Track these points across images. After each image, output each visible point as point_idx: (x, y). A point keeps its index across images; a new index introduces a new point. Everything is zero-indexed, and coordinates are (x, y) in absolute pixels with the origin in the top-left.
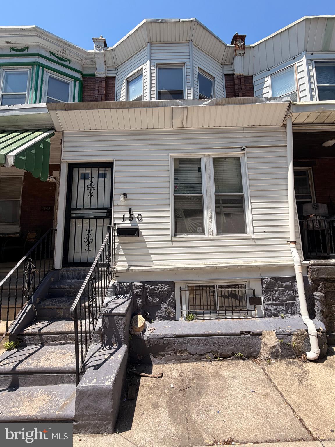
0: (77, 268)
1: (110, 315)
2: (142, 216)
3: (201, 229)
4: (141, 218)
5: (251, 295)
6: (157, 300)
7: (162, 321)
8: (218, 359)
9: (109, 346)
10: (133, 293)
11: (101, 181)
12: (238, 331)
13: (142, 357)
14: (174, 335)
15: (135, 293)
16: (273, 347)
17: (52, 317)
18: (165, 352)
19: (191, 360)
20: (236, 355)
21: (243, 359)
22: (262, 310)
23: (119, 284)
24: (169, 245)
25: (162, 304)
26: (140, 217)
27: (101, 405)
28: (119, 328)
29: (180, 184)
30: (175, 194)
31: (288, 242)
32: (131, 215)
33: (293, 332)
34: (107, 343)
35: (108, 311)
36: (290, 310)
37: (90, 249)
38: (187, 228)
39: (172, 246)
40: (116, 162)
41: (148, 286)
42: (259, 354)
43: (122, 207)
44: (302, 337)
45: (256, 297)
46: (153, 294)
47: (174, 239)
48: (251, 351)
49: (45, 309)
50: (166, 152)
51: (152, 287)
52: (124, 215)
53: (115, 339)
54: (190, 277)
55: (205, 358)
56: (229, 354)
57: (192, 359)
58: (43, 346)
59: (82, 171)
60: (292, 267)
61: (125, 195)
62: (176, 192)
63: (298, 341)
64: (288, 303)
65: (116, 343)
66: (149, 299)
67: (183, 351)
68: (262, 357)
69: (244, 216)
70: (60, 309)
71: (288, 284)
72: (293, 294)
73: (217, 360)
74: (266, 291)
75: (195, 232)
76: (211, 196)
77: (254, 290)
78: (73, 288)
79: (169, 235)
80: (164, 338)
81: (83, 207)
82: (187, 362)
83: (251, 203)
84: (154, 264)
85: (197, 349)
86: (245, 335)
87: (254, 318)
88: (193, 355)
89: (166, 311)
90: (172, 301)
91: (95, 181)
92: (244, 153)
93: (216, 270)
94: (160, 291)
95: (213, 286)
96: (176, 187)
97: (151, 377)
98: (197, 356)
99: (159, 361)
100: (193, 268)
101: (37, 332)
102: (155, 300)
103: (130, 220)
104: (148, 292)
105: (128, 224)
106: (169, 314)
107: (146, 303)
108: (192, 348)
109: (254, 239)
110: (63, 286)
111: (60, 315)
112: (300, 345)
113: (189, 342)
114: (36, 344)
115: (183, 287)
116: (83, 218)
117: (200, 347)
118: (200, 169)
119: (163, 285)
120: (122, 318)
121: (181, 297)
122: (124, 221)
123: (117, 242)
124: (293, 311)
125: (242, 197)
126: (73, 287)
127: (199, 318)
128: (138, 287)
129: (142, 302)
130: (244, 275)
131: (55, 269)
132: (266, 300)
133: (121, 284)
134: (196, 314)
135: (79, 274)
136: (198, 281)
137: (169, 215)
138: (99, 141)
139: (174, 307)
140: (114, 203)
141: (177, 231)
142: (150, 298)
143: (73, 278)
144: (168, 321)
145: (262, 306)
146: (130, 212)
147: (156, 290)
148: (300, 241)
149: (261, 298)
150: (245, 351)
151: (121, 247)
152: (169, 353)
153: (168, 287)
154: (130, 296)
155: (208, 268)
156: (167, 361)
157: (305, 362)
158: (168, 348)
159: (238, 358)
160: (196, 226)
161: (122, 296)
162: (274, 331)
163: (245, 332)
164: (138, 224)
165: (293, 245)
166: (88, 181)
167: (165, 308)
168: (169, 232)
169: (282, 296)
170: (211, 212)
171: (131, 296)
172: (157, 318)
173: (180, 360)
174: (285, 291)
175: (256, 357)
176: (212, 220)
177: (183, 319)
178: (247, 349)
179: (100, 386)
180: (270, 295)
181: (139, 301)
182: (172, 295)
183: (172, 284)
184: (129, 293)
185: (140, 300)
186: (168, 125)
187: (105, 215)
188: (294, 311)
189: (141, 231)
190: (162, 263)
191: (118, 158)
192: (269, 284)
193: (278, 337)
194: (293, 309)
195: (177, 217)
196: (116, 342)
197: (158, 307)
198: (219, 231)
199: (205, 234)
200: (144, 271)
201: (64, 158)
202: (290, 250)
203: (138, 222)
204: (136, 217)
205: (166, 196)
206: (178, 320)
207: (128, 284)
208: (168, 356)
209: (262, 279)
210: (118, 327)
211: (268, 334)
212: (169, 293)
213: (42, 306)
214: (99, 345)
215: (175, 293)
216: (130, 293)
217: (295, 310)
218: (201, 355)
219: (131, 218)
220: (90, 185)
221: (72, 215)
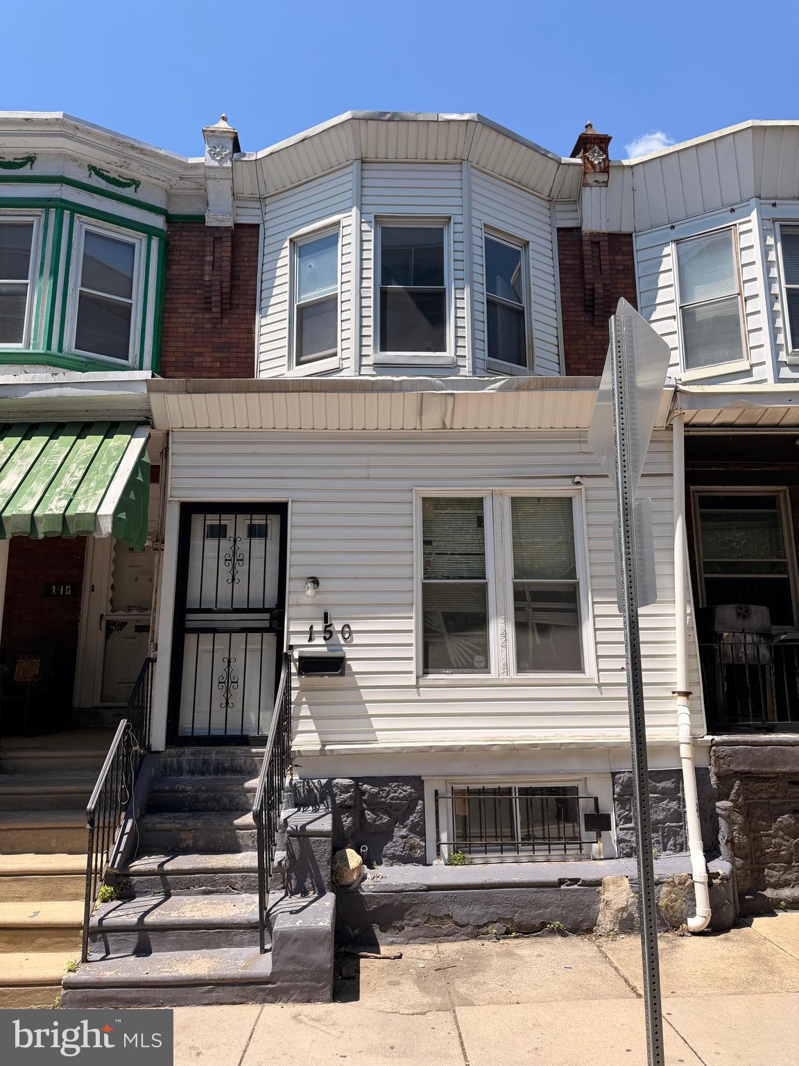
0: (202, 749)
1: (302, 834)
2: (352, 629)
3: (482, 660)
4: (351, 633)
5: (591, 809)
6: (386, 819)
7: (396, 867)
8: (514, 934)
9: (300, 895)
10: (333, 801)
11: (258, 543)
12: (555, 879)
13: (356, 931)
14: (425, 885)
15: (339, 801)
16: (623, 909)
17: (170, 848)
18: (406, 922)
19: (457, 937)
20: (548, 926)
21: (562, 933)
22: (613, 842)
23: (304, 782)
24: (412, 694)
25: (396, 829)
26: (347, 631)
27: (314, 957)
28: (319, 861)
29: (436, 554)
30: (424, 578)
31: (674, 693)
32: (326, 627)
33: (663, 878)
34: (295, 889)
35: (299, 828)
36: (671, 842)
37: (230, 705)
38: (452, 658)
39: (418, 698)
40: (296, 505)
41: (366, 787)
42: (596, 925)
43: (308, 607)
44: (681, 889)
45: (601, 813)
46: (376, 806)
47: (421, 682)
48: (580, 919)
49: (156, 830)
50: (407, 484)
51: (375, 790)
52: (311, 627)
53: (312, 882)
54: (458, 768)
55: (487, 933)
56: (534, 926)
57: (459, 934)
58: (168, 896)
59: (213, 520)
60: (674, 748)
61: (315, 581)
62: (427, 575)
63: (674, 896)
64: (668, 827)
65: (314, 890)
66: (368, 817)
67: (441, 918)
68: (600, 930)
69: (580, 632)
70: (188, 830)
71: (668, 784)
72: (679, 807)
73: (511, 938)
74: (622, 799)
75: (469, 666)
76: (505, 584)
77: (596, 799)
78: (202, 791)
79: (411, 672)
80: (402, 891)
81: (216, 607)
82: (451, 941)
83: (594, 603)
84: (379, 737)
85: (470, 915)
86: (567, 885)
87: (595, 860)
88: (462, 926)
89: (405, 843)
90: (418, 821)
91: (243, 545)
92: (581, 489)
93: (513, 752)
94: (392, 799)
95: (509, 791)
96: (427, 564)
97: (380, 958)
98: (470, 929)
99: (391, 939)
100: (463, 748)
101: (157, 869)
102: (381, 819)
103: (325, 638)
104: (365, 801)
105: (319, 648)
106: (410, 850)
107: (361, 825)
108: (459, 913)
109: (600, 685)
110: (181, 787)
111: (187, 842)
112: (677, 904)
113: (454, 900)
114: (155, 893)
115: (441, 791)
116: (214, 631)
117: (477, 911)
118: (480, 521)
119: (398, 786)
120: (326, 841)
121: (437, 812)
122: (310, 639)
123: (296, 689)
124: (679, 844)
125: (575, 587)
126: (204, 788)
127: (476, 861)
128: (346, 789)
129: (353, 822)
130: (574, 765)
131: (153, 749)
132: (620, 820)
133: (308, 783)
134: (470, 852)
135: (205, 762)
136: (474, 777)
137: (413, 628)
138: (255, 454)
139: (422, 835)
140: (290, 599)
141: (428, 665)
142: (369, 815)
143: (192, 772)
144: (409, 866)
145: (614, 834)
146: (326, 620)
147: (382, 797)
148: (699, 691)
149: (608, 816)
150: (567, 918)
151: (304, 700)
152: (413, 923)
153: (409, 791)
154: (327, 808)
155: (495, 748)
156: (410, 940)
157: (683, 935)
158: (410, 914)
159: (553, 932)
160: (472, 652)
161: (311, 808)
162: (627, 877)
163: (569, 879)
164: (344, 648)
165: (681, 700)
166: (226, 544)
167: (403, 837)
168: (412, 666)
169: (656, 812)
170: (505, 622)
171: (330, 810)
172: (384, 859)
173: (436, 937)
174: (663, 800)
175: (589, 931)
176: (506, 640)
177: (442, 862)
178: (571, 915)
179: (311, 926)
180: (630, 811)
181: (347, 821)
182: (418, 808)
183: (417, 782)
184: (325, 802)
185: (348, 817)
186: (411, 422)
187: (266, 624)
188: (681, 845)
189: (348, 662)
190: (396, 737)
191: (297, 495)
192: (627, 786)
193: (634, 889)
194: (679, 841)
195: (428, 632)
196: (313, 887)
197: (387, 834)
198: (521, 666)
199: (491, 672)
200: (356, 753)
201: (176, 493)
202: (676, 712)
203: (342, 642)
204: (338, 632)
205: (405, 585)
206: (432, 865)
207: (324, 781)
208: (411, 928)
209: (614, 774)
210: (317, 858)
211: (614, 883)
212: (411, 803)
213: (150, 825)
214: (281, 894)
215: (424, 804)
216: (327, 802)
217: (683, 842)
218: (479, 927)
219: (328, 633)
220: (231, 555)
221: (189, 625)
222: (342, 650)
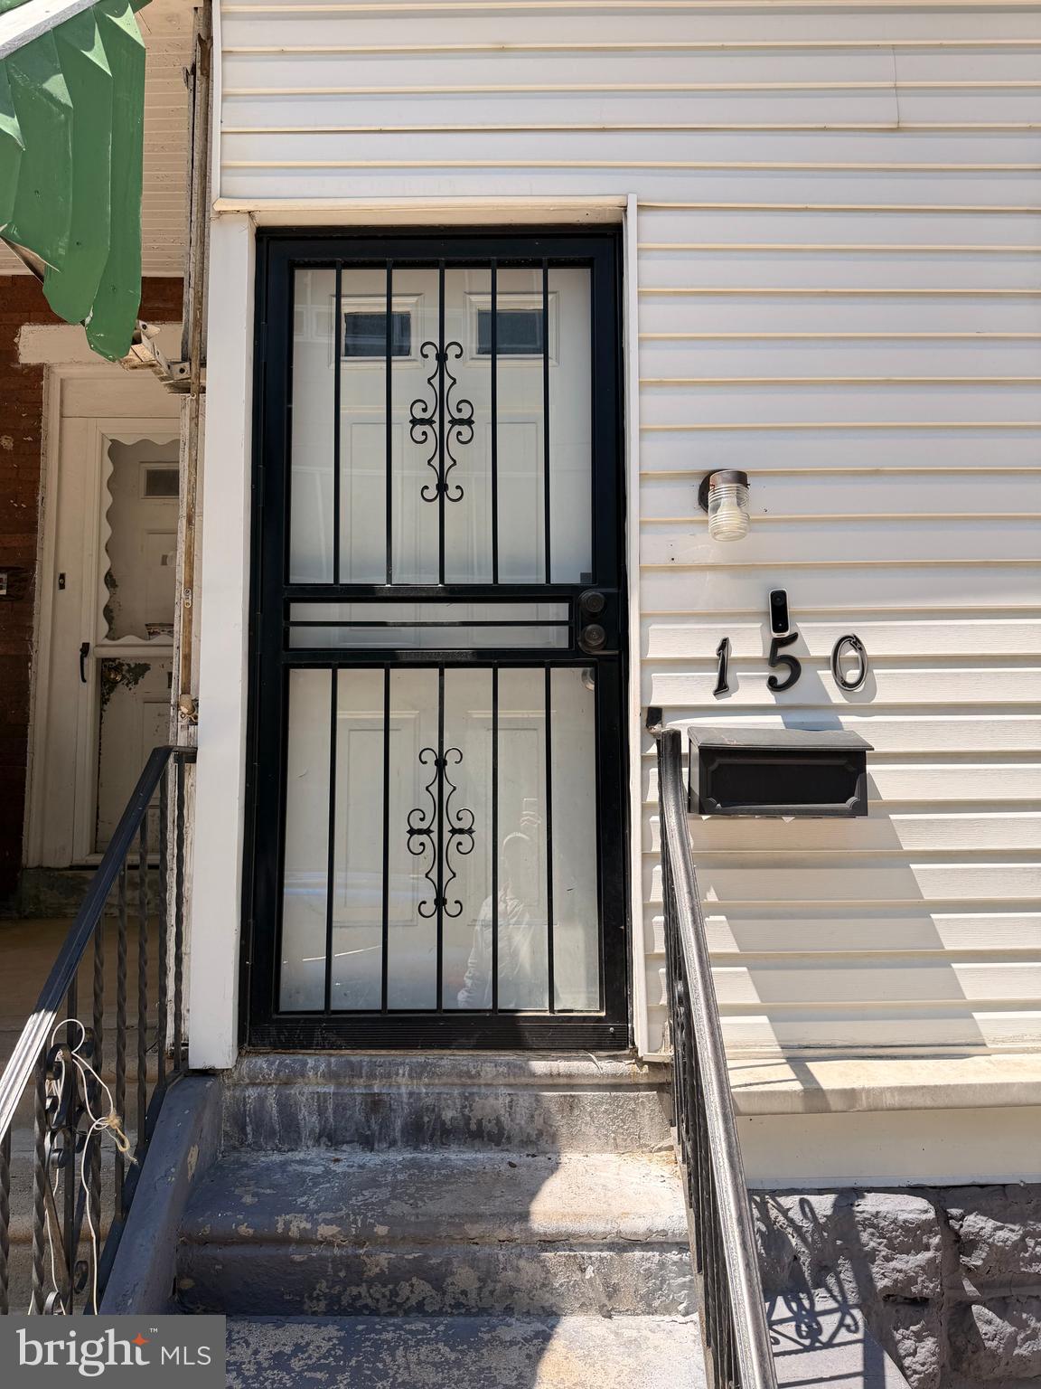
2: (871, 650)
4: (864, 664)
10: (864, 1280)
11: (519, 370)
15: (886, 1282)
26: (852, 660)
32: (778, 643)
37: (451, 907)
41: (975, 1220)
43: (709, 577)
51: (1010, 1234)
52: (724, 644)
59: (364, 293)
66: (984, 1329)
81: (389, 580)
91: (470, 373)
103: (772, 683)
104: (974, 1275)
105: (757, 715)
116: (386, 659)
122: (722, 687)
128: (908, 1235)
129: (940, 1356)
131: (196, 1062)
133: (763, 1207)
140: (641, 547)
142: (988, 1323)
146: (779, 619)
151: (711, 897)
154: (845, 1307)
164: (843, 719)
166: (413, 374)
171: (854, 1312)
181: (919, 1353)
184: (831, 1280)
185: (920, 1336)
187: (557, 639)
200: (942, 1101)
203: (837, 696)
204: (820, 662)
207: (822, 1204)
216: (839, 1283)
219: (785, 665)
220: (432, 405)
221: (302, 638)
222: (839, 726)
